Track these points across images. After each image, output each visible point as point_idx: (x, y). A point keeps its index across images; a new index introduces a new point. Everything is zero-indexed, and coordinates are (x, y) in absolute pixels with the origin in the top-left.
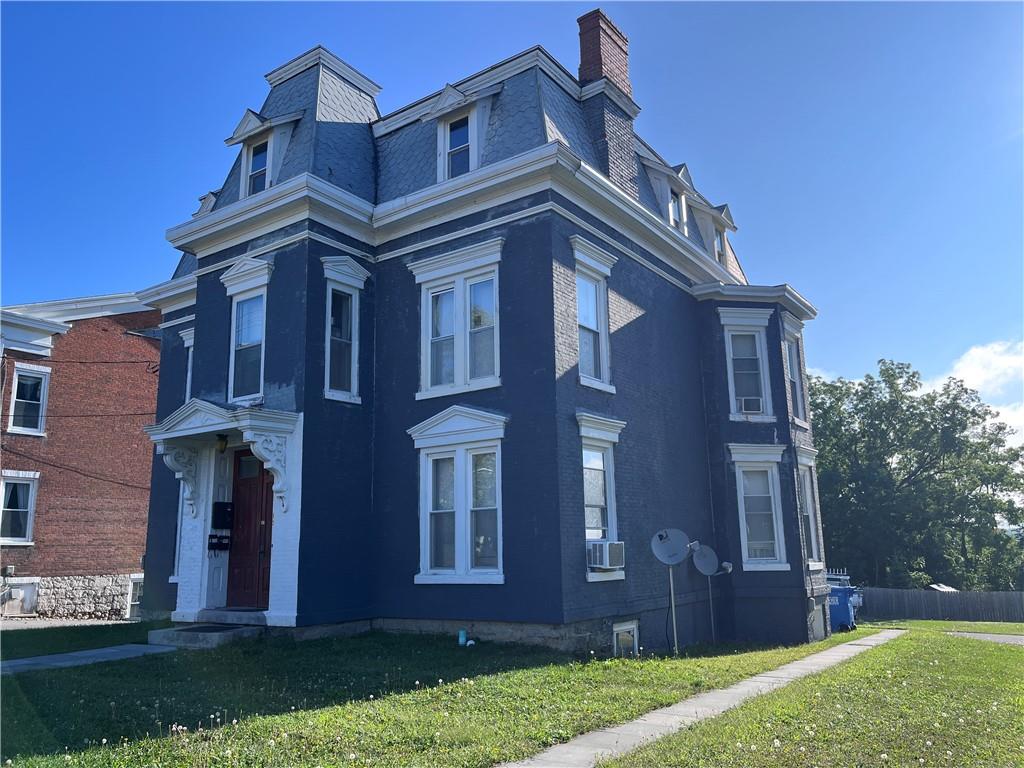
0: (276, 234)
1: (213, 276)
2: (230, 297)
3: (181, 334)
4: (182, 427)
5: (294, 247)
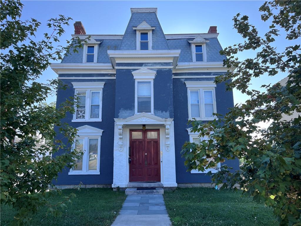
0: (157, 64)
1: (125, 70)
2: (135, 79)
3: (73, 83)
4: (135, 121)
5: (166, 70)
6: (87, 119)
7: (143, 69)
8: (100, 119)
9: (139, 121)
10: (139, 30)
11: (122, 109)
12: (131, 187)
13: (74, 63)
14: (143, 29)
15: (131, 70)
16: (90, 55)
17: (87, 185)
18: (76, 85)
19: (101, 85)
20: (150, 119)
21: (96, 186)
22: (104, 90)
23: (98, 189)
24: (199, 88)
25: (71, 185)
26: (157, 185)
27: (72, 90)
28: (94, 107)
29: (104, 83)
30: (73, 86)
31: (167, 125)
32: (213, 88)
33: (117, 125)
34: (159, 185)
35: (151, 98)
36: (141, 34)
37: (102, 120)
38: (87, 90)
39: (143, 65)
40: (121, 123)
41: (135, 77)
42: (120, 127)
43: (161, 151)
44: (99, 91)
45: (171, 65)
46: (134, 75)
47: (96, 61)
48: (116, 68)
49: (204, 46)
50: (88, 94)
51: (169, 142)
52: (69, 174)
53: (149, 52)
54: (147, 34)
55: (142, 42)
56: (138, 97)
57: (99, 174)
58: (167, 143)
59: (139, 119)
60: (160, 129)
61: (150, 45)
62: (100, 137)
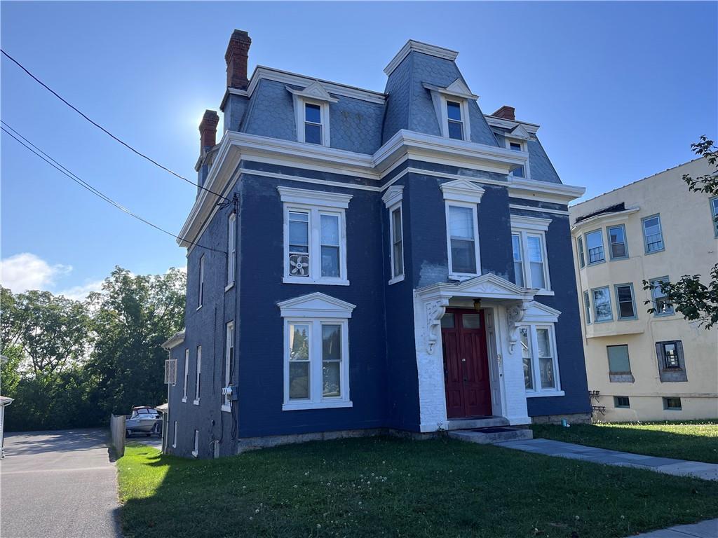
0: (482, 173)
1: (425, 178)
2: (445, 200)
3: (280, 188)
4: (471, 290)
5: (498, 187)
6: (315, 277)
7: (461, 182)
8: (343, 280)
9: (480, 291)
10: (446, 95)
11: (425, 261)
12: (455, 428)
13: (277, 138)
14: (454, 94)
15: (438, 180)
16: (312, 125)
17: (325, 433)
18: (286, 194)
19: (343, 201)
20: (499, 289)
21: (345, 434)
22: (349, 213)
23: (350, 439)
24: (521, 230)
25: (290, 434)
26: (499, 422)
27: (278, 206)
28: (329, 251)
29: (351, 196)
30: (280, 196)
31: (527, 301)
33: (440, 297)
34: (503, 422)
35: (473, 243)
36: (449, 104)
37: (348, 281)
38: (310, 210)
39: (459, 172)
40: (448, 292)
41: (445, 196)
42: (446, 302)
43: (498, 353)
44: (339, 215)
45: (506, 180)
46: (444, 191)
47: (328, 143)
48: (411, 170)
49: (525, 147)
50: (314, 219)
51: (516, 335)
52: (284, 408)
53: (466, 145)
54: (458, 105)
55: (450, 123)
56: (451, 240)
57: (350, 404)
58: (513, 338)
59: (480, 286)
60: (494, 310)
61: (467, 130)
62: (347, 321)
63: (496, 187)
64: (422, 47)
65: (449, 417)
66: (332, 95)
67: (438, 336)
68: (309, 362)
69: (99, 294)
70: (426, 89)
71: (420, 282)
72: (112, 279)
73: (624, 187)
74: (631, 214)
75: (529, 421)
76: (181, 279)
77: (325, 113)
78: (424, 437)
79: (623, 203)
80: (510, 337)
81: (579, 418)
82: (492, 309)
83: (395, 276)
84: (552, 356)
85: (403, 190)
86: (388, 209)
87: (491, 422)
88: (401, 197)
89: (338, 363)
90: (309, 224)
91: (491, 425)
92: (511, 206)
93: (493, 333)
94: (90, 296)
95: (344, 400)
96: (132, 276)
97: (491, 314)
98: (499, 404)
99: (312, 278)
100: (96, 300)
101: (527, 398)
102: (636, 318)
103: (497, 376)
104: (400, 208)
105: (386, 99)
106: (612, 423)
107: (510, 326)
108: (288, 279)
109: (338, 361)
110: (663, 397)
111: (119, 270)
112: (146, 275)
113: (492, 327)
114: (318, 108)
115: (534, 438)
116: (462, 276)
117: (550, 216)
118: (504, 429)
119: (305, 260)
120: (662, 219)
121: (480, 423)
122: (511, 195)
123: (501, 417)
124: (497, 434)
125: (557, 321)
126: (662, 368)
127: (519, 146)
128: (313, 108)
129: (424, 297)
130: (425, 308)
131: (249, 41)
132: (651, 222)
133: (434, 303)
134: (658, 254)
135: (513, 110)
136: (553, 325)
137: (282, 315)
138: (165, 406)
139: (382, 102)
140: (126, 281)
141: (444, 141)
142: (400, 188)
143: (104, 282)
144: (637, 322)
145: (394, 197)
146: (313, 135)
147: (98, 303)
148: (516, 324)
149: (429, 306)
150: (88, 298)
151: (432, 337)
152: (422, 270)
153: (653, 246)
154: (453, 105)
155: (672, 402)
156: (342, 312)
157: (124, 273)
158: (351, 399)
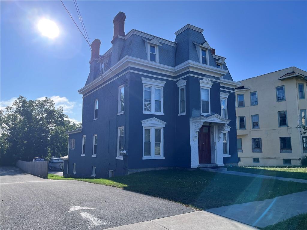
1: (195, 78)
6: (153, 112)
7: (206, 80)
8: (162, 113)
9: (213, 120)
10: (202, 47)
11: (194, 108)
12: (202, 167)
14: (204, 47)
15: (199, 79)
16: (153, 54)
17: (156, 168)
19: (162, 84)
21: (162, 168)
22: (164, 88)
23: (164, 170)
24: (222, 98)
25: (145, 168)
26: (214, 165)
27: (141, 84)
28: (158, 102)
29: (165, 82)
30: (142, 81)
31: (227, 124)
32: (225, 98)
33: (201, 122)
34: (216, 165)
35: (208, 102)
36: (202, 50)
37: (164, 114)
38: (152, 86)
39: (205, 76)
40: (203, 120)
41: (201, 85)
42: (202, 124)
43: (215, 141)
44: (161, 89)
45: (219, 80)
46: (200, 83)
47: (158, 61)
48: (190, 75)
49: (222, 66)
50: (153, 90)
51: (221, 135)
52: (143, 159)
53: (208, 66)
54: (205, 51)
55: (202, 57)
56: (202, 101)
57: (164, 158)
58: (220, 136)
59: (213, 118)
60: (214, 127)
61: (208, 61)
62: (163, 128)
63: (216, 82)
64: (192, 27)
65: (199, 163)
66: (160, 43)
67: (197, 135)
68: (150, 143)
69: (11, 107)
70: (194, 44)
71: (192, 116)
72: (18, 101)
73: (245, 80)
74: (246, 91)
75: (223, 165)
76: (50, 102)
77: (157, 49)
78: (192, 170)
79: (244, 86)
80: (219, 136)
81: (234, 164)
82: (213, 126)
83: (181, 113)
84: (227, 143)
85: (186, 81)
86: (179, 88)
87: (212, 165)
88: (185, 84)
89: (160, 143)
90: (151, 92)
91: (212, 166)
92: (221, 89)
93: (213, 135)
94: (7, 108)
95: (162, 157)
96: (28, 100)
97: (213, 128)
98: (214, 159)
99: (152, 112)
100: (10, 110)
101: (223, 157)
102: (245, 129)
103: (214, 149)
104: (184, 88)
105: (176, 45)
106: (251, 167)
107: (219, 132)
108: (145, 112)
109: (159, 142)
110: (253, 158)
111: (21, 97)
112: (34, 100)
113: (213, 132)
114: (155, 47)
115: (227, 171)
116: (205, 114)
117: (229, 92)
118: (216, 167)
119: (150, 104)
120: (258, 93)
121: (209, 165)
122: (221, 85)
123: (215, 163)
124: (217, 169)
125: (229, 130)
126: (253, 148)
127: (220, 66)
128: (153, 47)
129: (193, 121)
130: (193, 125)
131: (125, 17)
132: (254, 94)
133: (197, 123)
134: (255, 106)
135: (215, 50)
136: (228, 132)
137: (142, 125)
138: (66, 157)
139: (174, 46)
140: (24, 102)
141: (200, 65)
142: (185, 81)
143: (14, 102)
144: (246, 130)
145: (182, 84)
146: (153, 58)
147: (11, 111)
148: (222, 132)
149: (195, 125)
150: (6, 109)
151: (196, 135)
152: (193, 112)
153: (254, 103)
154: (204, 51)
155: (256, 160)
156: (161, 125)
157: (24, 98)
158: (164, 156)
